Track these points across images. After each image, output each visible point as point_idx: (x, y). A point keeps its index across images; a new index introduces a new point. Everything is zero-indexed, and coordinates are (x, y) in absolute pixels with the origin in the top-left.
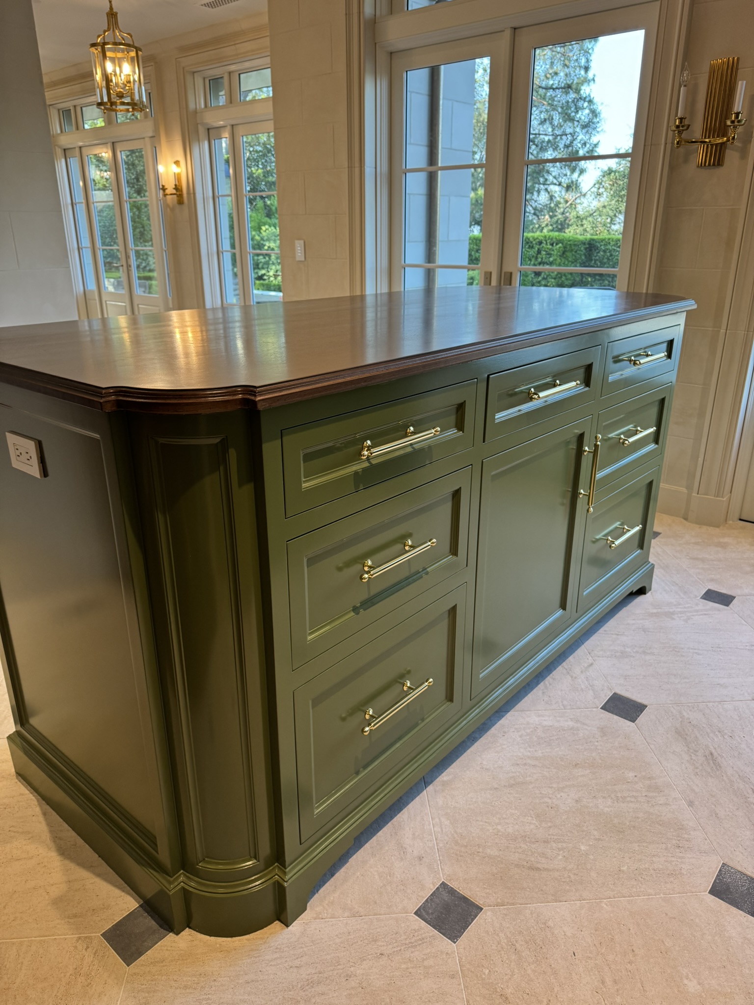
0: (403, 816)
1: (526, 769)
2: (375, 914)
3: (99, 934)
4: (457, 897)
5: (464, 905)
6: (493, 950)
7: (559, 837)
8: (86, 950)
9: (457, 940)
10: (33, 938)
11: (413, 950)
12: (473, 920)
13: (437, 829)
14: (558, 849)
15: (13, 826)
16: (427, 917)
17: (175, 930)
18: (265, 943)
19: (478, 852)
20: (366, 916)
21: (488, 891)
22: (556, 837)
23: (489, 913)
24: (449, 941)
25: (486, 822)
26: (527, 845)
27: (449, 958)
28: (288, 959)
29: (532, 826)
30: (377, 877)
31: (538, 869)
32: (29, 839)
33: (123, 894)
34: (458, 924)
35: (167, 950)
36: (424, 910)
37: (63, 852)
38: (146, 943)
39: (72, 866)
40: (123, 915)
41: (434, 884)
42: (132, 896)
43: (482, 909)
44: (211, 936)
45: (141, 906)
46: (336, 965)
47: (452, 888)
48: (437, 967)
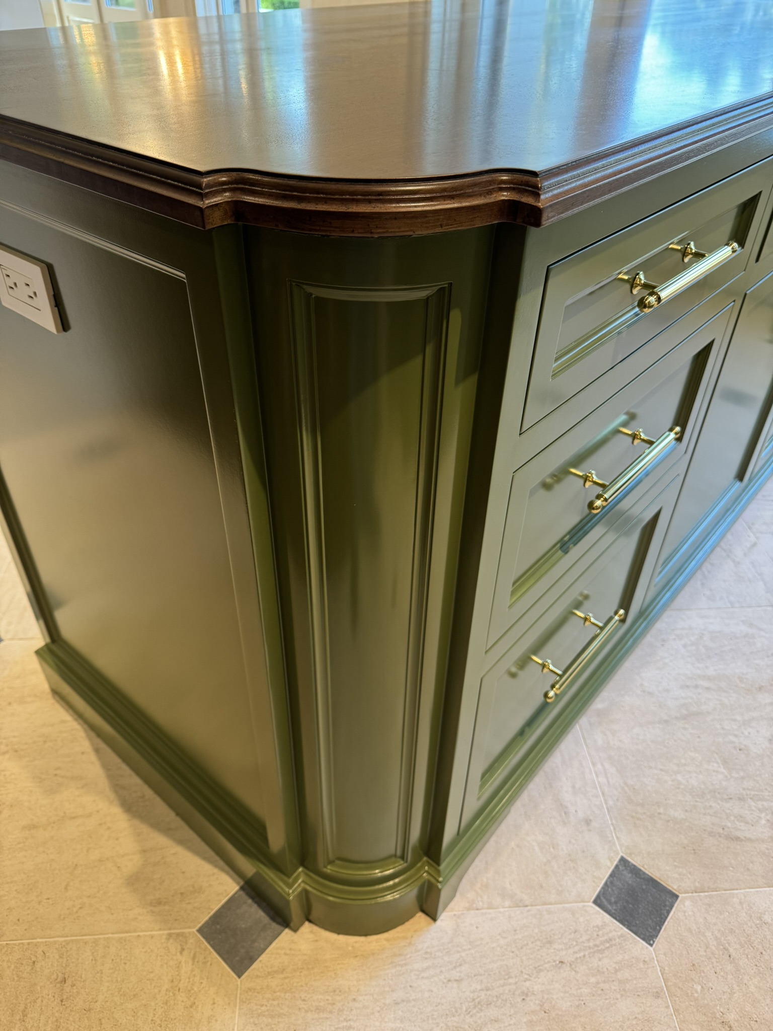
0: (556, 760)
1: (699, 694)
2: (544, 904)
3: (194, 930)
4: (644, 879)
5: (654, 890)
6: (701, 956)
7: (756, 793)
8: (181, 953)
9: (654, 942)
10: (110, 935)
11: (601, 956)
12: (668, 912)
13: (602, 779)
14: (759, 810)
15: (58, 768)
16: (609, 907)
17: (292, 925)
18: (410, 944)
19: (659, 814)
20: (532, 905)
21: (681, 870)
22: (752, 793)
23: (687, 903)
24: (644, 943)
25: (661, 770)
26: (719, 804)
27: (648, 968)
28: (443, 969)
29: (721, 777)
30: (537, 849)
31: (738, 839)
32: (82, 787)
33: (216, 870)
34: (651, 919)
35: (286, 954)
36: (605, 898)
37: (130, 807)
38: (256, 944)
39: (145, 828)
40: (220, 901)
41: (610, 859)
42: (227, 873)
43: (677, 897)
44: (339, 933)
45: (242, 888)
46: (507, 977)
47: (635, 866)
48: (635, 982)
